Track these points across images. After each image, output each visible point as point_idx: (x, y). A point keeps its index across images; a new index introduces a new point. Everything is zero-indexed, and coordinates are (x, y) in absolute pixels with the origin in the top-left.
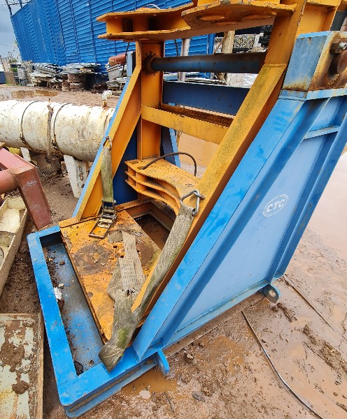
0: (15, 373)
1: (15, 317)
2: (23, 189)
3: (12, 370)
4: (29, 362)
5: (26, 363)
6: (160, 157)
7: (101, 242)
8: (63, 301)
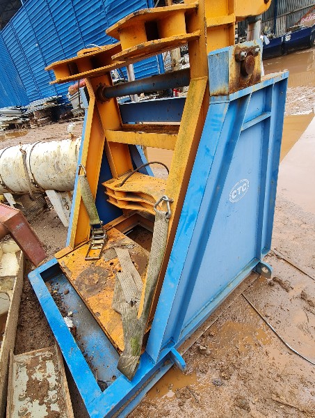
0: (44, 406)
1: (34, 354)
2: (13, 233)
3: (41, 404)
4: (55, 392)
5: (52, 394)
6: (133, 171)
7: (98, 263)
8: (76, 328)
